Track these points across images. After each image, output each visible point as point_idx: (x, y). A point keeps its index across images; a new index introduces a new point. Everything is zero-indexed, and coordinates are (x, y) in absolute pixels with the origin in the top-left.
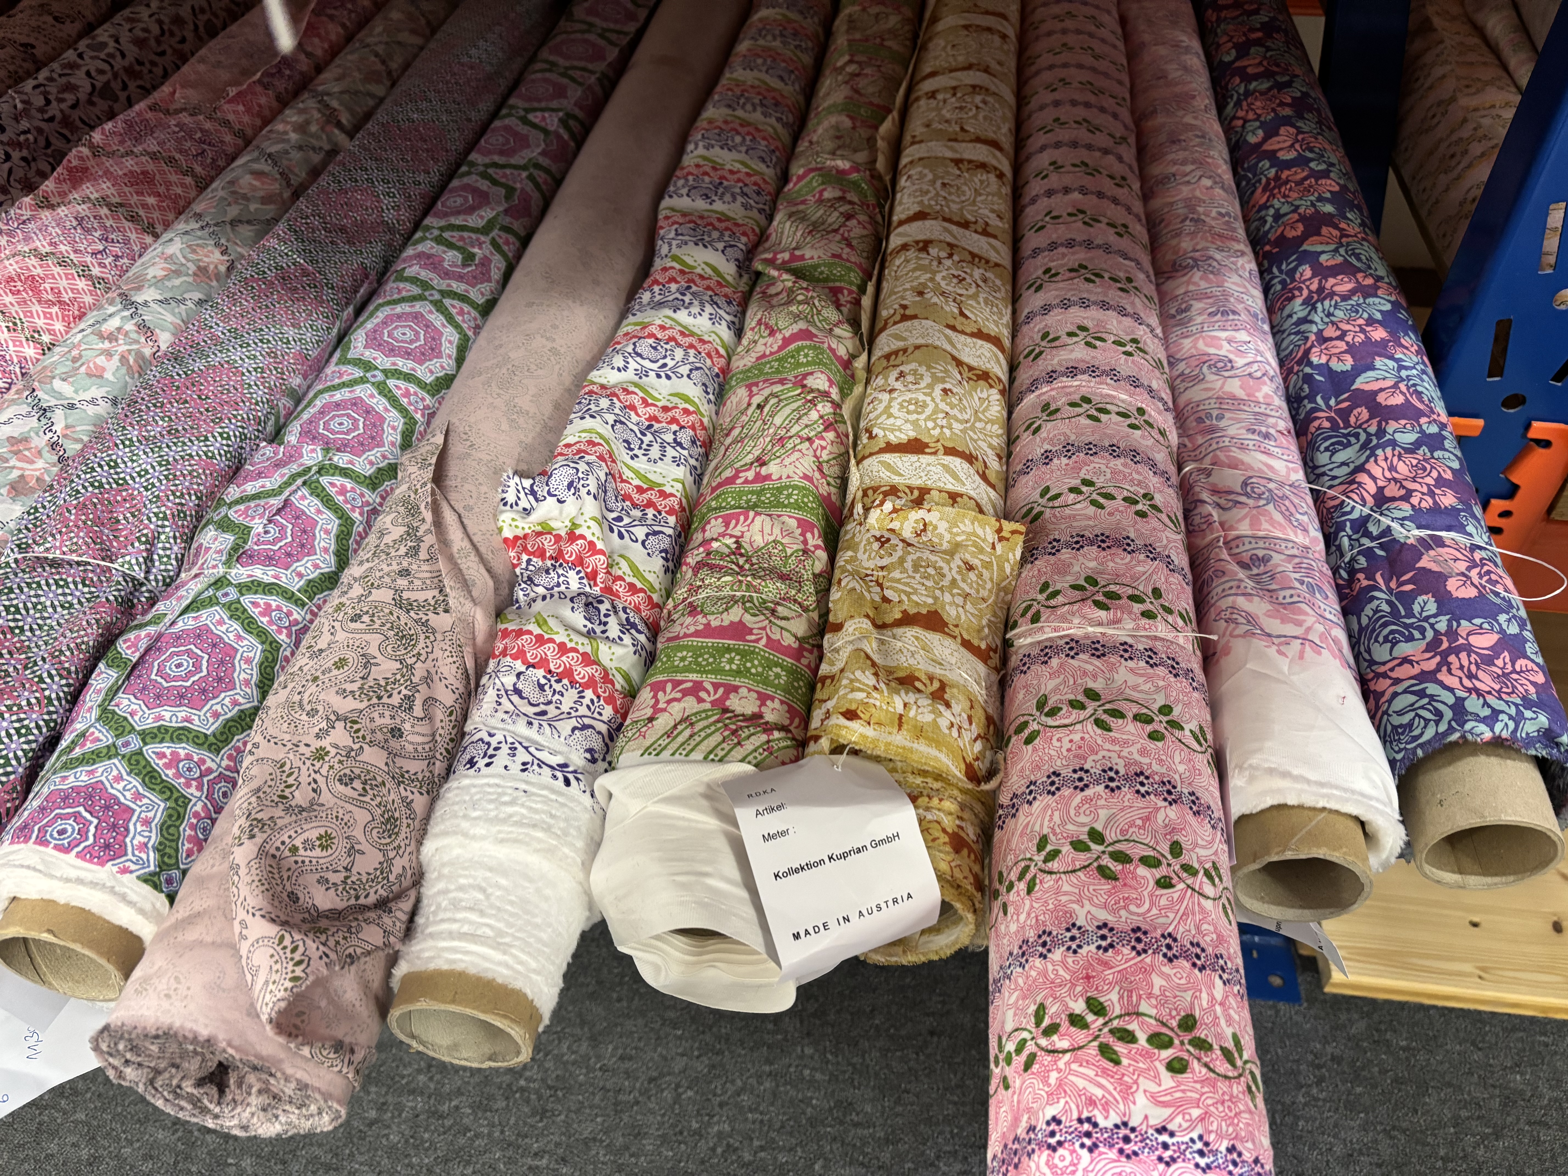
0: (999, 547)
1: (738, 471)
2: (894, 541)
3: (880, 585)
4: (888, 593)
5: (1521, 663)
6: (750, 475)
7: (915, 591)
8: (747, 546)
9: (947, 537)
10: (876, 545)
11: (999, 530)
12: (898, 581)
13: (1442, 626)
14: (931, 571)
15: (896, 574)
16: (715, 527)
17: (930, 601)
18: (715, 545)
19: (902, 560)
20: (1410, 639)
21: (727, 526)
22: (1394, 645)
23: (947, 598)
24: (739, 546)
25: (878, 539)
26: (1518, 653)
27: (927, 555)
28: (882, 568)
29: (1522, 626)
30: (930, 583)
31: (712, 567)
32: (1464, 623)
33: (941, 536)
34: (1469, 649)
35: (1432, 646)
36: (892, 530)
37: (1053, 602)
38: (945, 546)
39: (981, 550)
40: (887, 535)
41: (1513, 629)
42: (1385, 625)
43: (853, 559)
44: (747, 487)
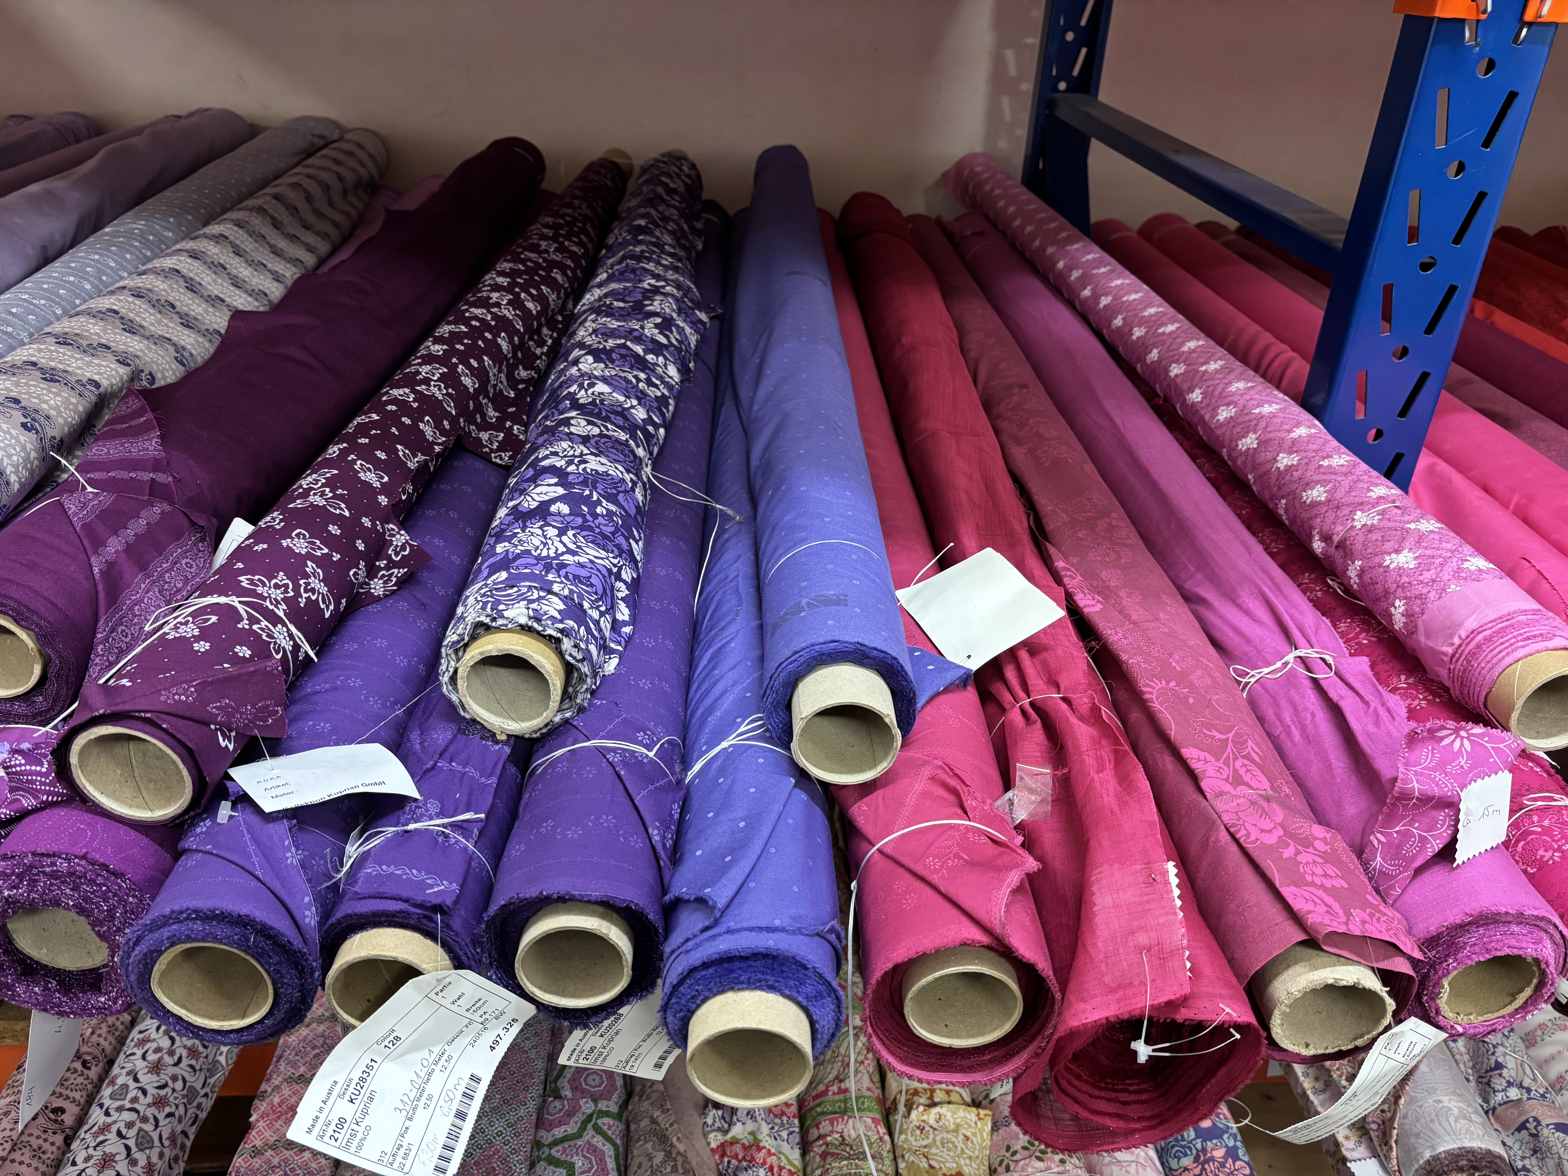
0: (979, 1124)
1: (827, 1086)
2: (927, 1128)
3: (926, 1157)
4: (933, 1163)
5: (1238, 1163)
6: (835, 1088)
7: (947, 1161)
8: (847, 1138)
9: (952, 1120)
10: (918, 1132)
11: (978, 1115)
12: (936, 1154)
13: (1199, 1146)
14: (950, 1145)
15: (934, 1150)
16: (825, 1127)
17: (955, 1165)
18: (829, 1139)
19: (934, 1140)
20: (1186, 1155)
21: (832, 1125)
22: (1179, 1159)
23: (962, 1162)
24: (844, 1140)
25: (918, 1128)
26: (1236, 1158)
27: (945, 1135)
28: (925, 1147)
29: (1235, 1140)
30: (952, 1154)
31: (833, 1154)
32: (1209, 1143)
33: (949, 1121)
34: (1212, 1159)
35: (1196, 1159)
36: (924, 1121)
37: (1015, 1158)
38: (952, 1127)
39: (970, 1126)
40: (922, 1124)
41: (1231, 1143)
42: (1173, 1147)
43: (906, 1140)
44: (837, 1097)
